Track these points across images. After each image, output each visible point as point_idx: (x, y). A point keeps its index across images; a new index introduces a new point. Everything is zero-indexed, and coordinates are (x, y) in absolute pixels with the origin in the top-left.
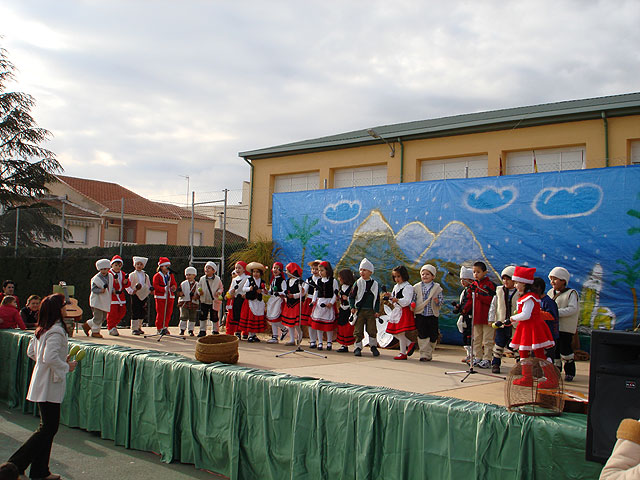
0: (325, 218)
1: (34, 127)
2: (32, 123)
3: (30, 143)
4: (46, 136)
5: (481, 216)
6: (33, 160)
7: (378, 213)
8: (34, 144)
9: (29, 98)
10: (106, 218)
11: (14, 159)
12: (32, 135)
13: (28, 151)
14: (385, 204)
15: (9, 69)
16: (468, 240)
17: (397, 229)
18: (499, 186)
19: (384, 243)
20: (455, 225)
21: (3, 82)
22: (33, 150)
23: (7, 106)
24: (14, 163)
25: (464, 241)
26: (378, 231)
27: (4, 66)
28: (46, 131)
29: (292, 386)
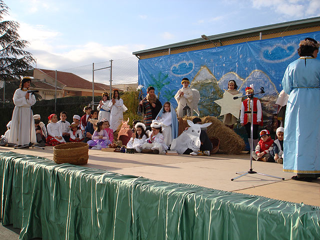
0: (172, 73)
1: (20, 39)
2: (18, 37)
3: (18, 48)
4: (26, 44)
5: (273, 65)
6: (19, 57)
7: (205, 68)
8: (20, 49)
9: (16, 24)
10: (65, 90)
11: (10, 57)
12: (19, 44)
13: (17, 52)
14: (209, 62)
15: (5, 8)
16: (266, 82)
17: (218, 78)
18: (284, 43)
19: (211, 87)
20: (257, 73)
21: (2, 15)
22: (19, 52)
23: (4, 28)
24: (10, 60)
25: (263, 82)
26: (207, 79)
27: (2, 6)
28: (26, 42)
29: (113, 184)
